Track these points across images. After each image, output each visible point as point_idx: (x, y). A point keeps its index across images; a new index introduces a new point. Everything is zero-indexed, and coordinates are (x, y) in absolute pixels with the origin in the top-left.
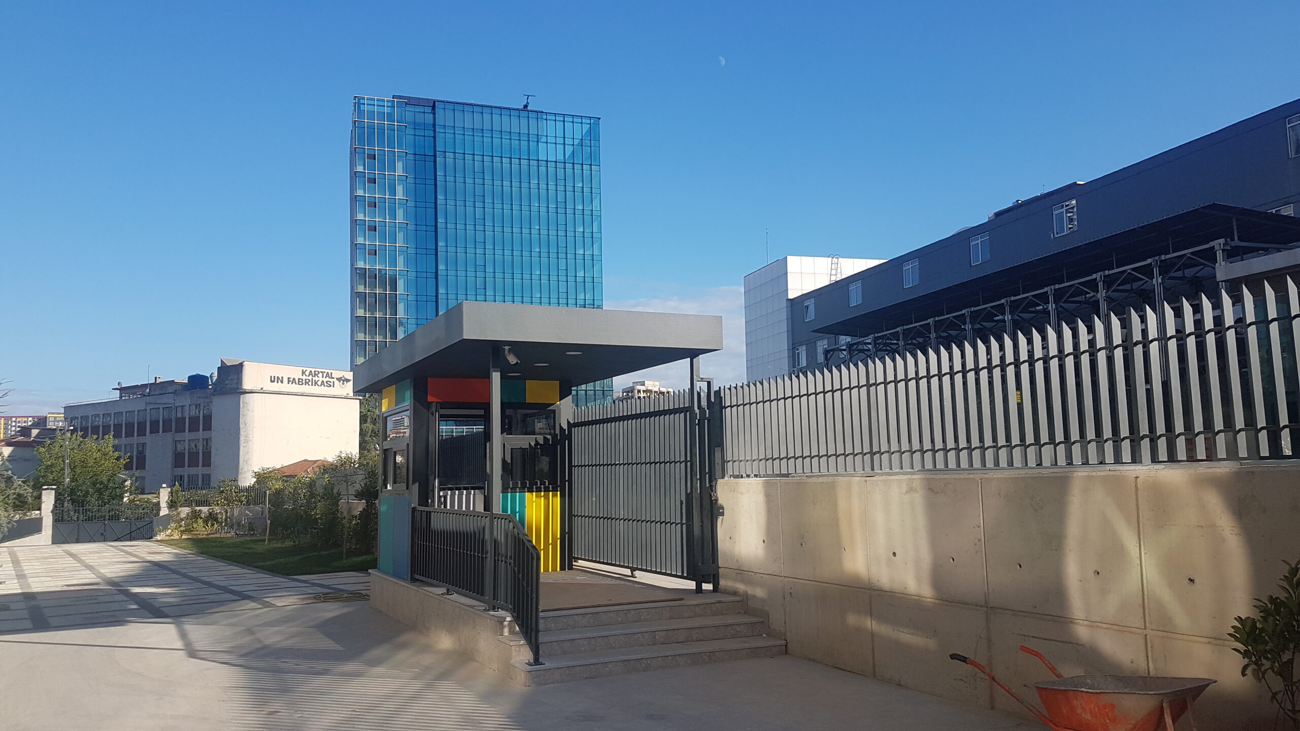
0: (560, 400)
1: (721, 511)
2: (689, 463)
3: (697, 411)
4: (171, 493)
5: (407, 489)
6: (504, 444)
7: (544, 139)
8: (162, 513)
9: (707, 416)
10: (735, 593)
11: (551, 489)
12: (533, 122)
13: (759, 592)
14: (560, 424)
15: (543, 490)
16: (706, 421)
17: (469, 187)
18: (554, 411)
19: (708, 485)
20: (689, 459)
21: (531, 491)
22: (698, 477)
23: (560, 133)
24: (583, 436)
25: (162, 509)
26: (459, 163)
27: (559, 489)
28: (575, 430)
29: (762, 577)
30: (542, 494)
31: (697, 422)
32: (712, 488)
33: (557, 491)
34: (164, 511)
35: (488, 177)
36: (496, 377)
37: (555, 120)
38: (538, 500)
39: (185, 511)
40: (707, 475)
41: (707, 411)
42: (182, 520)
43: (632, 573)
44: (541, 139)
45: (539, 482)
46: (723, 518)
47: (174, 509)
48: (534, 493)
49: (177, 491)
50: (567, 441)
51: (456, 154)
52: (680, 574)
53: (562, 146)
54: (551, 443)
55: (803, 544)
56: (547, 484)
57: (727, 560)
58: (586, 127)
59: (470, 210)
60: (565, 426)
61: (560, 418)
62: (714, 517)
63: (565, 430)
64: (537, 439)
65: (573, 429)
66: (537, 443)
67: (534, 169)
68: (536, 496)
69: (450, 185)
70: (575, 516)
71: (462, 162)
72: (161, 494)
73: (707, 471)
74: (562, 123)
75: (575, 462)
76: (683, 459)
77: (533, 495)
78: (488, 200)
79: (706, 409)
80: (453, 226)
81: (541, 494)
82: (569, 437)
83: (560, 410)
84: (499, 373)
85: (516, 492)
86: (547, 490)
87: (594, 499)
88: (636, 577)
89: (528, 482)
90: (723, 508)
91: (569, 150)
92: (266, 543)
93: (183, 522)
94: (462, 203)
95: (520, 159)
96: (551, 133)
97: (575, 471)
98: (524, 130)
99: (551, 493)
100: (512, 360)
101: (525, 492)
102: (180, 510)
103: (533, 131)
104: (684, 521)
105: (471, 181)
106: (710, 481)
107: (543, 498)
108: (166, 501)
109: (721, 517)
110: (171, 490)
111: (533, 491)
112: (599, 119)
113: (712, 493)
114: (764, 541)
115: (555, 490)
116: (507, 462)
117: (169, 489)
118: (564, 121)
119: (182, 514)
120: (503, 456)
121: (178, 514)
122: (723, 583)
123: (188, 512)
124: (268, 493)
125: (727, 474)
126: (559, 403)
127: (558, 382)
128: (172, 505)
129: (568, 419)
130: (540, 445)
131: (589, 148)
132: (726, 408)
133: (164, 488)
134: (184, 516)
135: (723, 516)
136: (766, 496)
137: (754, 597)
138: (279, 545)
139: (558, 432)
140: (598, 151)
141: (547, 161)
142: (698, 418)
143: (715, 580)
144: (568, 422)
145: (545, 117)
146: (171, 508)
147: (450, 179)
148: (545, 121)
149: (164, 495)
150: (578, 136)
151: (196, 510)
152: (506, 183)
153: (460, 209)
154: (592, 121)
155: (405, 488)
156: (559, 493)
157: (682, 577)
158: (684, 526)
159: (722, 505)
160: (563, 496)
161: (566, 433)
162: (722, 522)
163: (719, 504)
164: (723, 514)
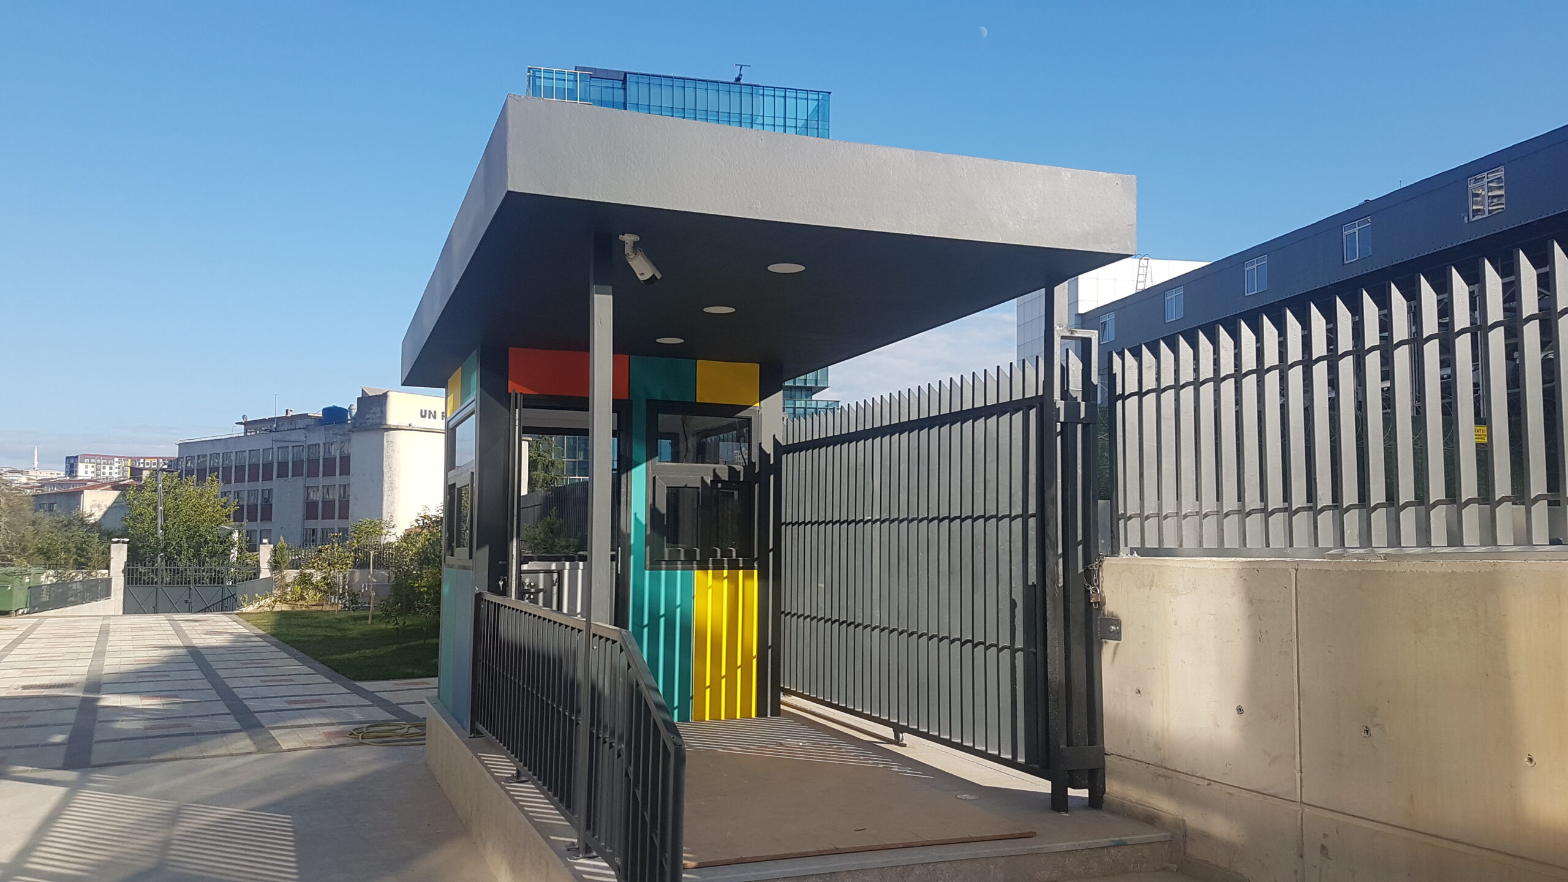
0: (760, 400)
1: (1113, 628)
2: (1032, 522)
3: (1060, 404)
4: (275, 551)
5: (471, 557)
6: (654, 478)
7: (759, 120)
8: (261, 576)
9: (1082, 415)
10: (1150, 819)
11: (741, 565)
12: (746, 99)
13: (1220, 827)
14: (760, 444)
15: (726, 566)
16: (1079, 426)
18: (749, 420)
19: (1081, 570)
20: (1032, 509)
21: (703, 566)
22: (1060, 551)
23: (780, 113)
24: (802, 469)
25: (262, 570)
27: (756, 565)
28: (787, 459)
29: (1230, 794)
30: (725, 573)
31: (1059, 429)
32: (1090, 576)
33: (753, 568)
34: (265, 573)
36: (603, 307)
37: (774, 96)
38: (717, 583)
39: (291, 575)
40: (1080, 548)
41: (1083, 404)
42: (287, 585)
43: (897, 736)
44: (756, 118)
45: (719, 550)
46: (1117, 645)
47: (278, 571)
48: (710, 572)
49: (282, 548)
50: (772, 477)
52: (1010, 757)
54: (742, 479)
55: (1372, 731)
56: (734, 555)
57: (1128, 742)
58: (813, 105)
60: (769, 449)
61: (759, 433)
62: (1095, 640)
63: (770, 454)
64: (717, 471)
65: (784, 457)
66: (716, 479)
68: (713, 577)
70: (786, 615)
72: (261, 552)
73: (1080, 538)
74: (783, 100)
75: (787, 516)
76: (1018, 510)
77: (707, 574)
79: (1079, 399)
81: (723, 573)
82: (777, 470)
83: (759, 417)
84: (611, 297)
85: (677, 569)
86: (734, 566)
87: (821, 585)
88: (905, 746)
89: (698, 550)
90: (1117, 622)
92: (369, 621)
93: (289, 589)
96: (768, 111)
97: (787, 532)
98: (735, 110)
99: (741, 572)
100: (643, 269)
101: (692, 569)
102: (285, 573)
103: (746, 110)
104: (1019, 644)
106: (1087, 561)
107: (726, 581)
108: (267, 561)
109: (1112, 643)
110: (275, 547)
111: (707, 569)
112: (830, 93)
113: (1091, 588)
114: (1240, 710)
115: (748, 567)
116: (658, 511)
117: (272, 546)
118: (785, 97)
119: (287, 578)
120: (650, 501)
121: (283, 578)
122: (1113, 788)
123: (295, 575)
124: (372, 555)
125: (1126, 545)
126: (758, 404)
127: (758, 365)
128: (275, 566)
129: (774, 436)
130: (723, 482)
131: (816, 131)
132: (1124, 397)
133: (265, 544)
134: (291, 580)
135: (1119, 639)
136: (1251, 602)
137: (1206, 836)
138: (383, 626)
139: (755, 458)
140: (827, 133)
142: (1062, 420)
143: (1094, 779)
144: (775, 440)
145: (761, 92)
146: (274, 570)
148: (761, 97)
149: (265, 553)
150: (802, 115)
151: (305, 574)
154: (820, 96)
155: (468, 558)
156: (756, 572)
157: (1012, 764)
158: (1020, 656)
159: (1115, 614)
160: (763, 577)
161: (772, 462)
162: (1115, 653)
163: (1106, 613)
164: (1117, 636)
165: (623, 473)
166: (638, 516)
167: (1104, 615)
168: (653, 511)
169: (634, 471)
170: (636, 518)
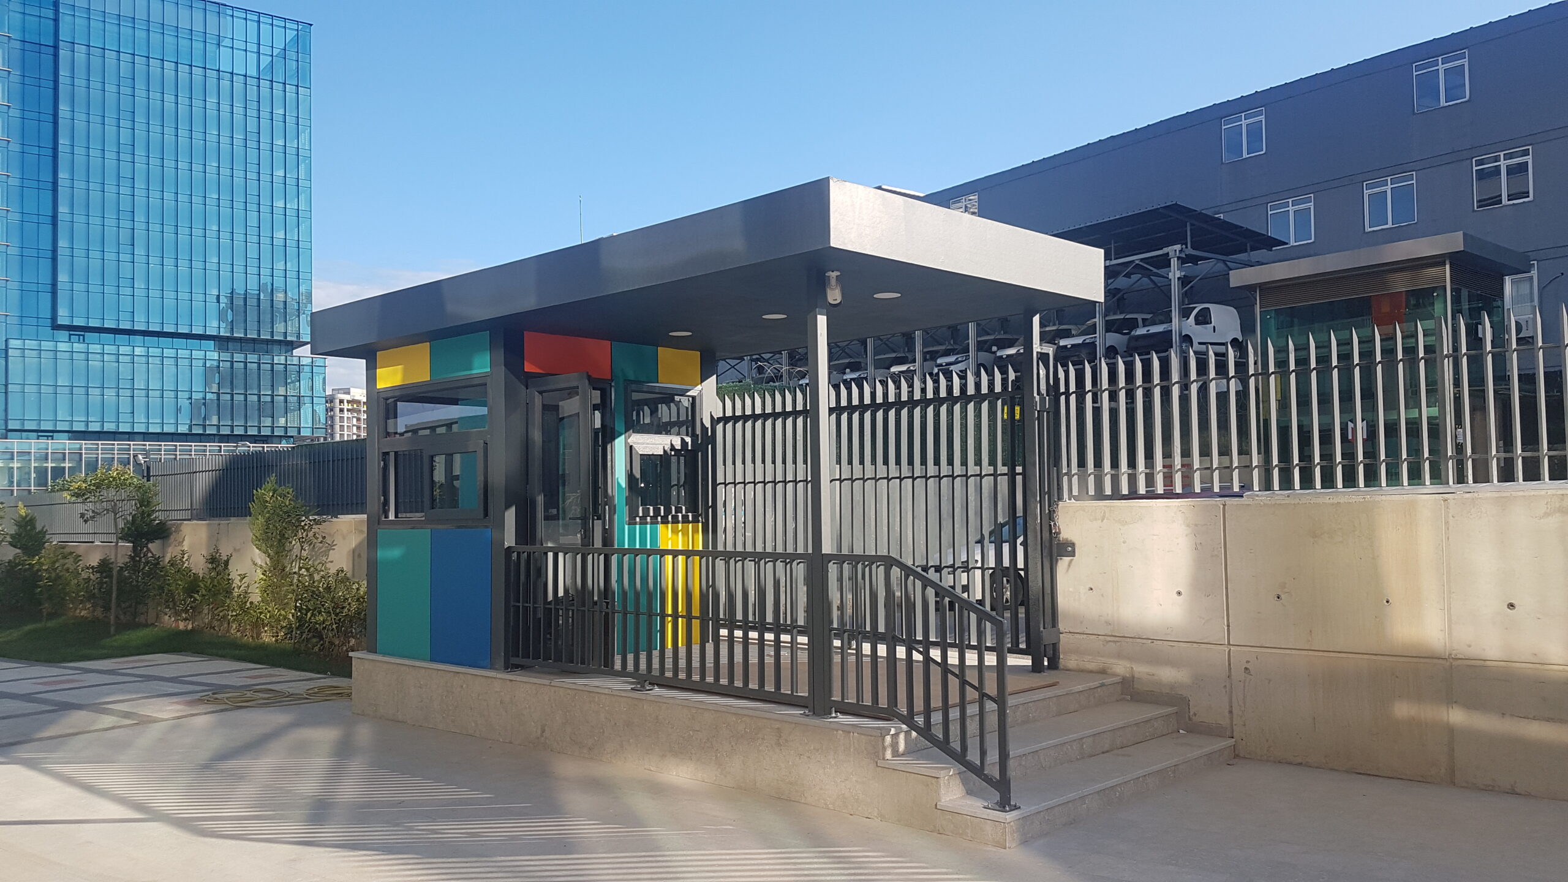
1: (1068, 549)
3: (1037, 398)
6: (631, 448)
7: (227, 42)
9: (1047, 406)
10: (1103, 671)
11: (690, 520)
12: (212, 18)
14: (702, 419)
15: (680, 520)
16: (1045, 413)
17: (111, 97)
19: (1047, 511)
21: (665, 521)
22: (1038, 499)
23: (252, 37)
26: (96, 61)
27: (700, 520)
29: (1174, 646)
30: (680, 526)
31: (1037, 416)
32: (1051, 515)
33: (698, 522)
35: (140, 85)
36: (822, 325)
37: (246, 19)
38: (675, 537)
41: (1047, 398)
44: (223, 41)
45: (675, 508)
46: (1071, 561)
48: (670, 525)
50: (710, 446)
51: (91, 48)
53: (255, 55)
54: (690, 448)
55: (1283, 596)
56: (685, 511)
57: (1081, 623)
58: (291, 34)
59: (110, 130)
60: (707, 423)
61: (700, 409)
63: (708, 427)
64: (673, 442)
65: (716, 427)
66: (672, 448)
67: (212, 82)
68: (672, 529)
69: (81, 92)
71: (100, 60)
74: (256, 24)
75: (720, 478)
77: (667, 527)
78: (140, 119)
79: (1045, 395)
80: (83, 151)
81: (678, 527)
82: (713, 439)
83: (701, 397)
85: (647, 523)
86: (685, 521)
89: (662, 508)
90: (1073, 545)
91: (265, 61)
94: (99, 119)
95: (191, 66)
96: (239, 35)
97: (720, 491)
98: (198, 27)
99: (690, 525)
101: (657, 523)
103: (212, 30)
104: (988, 565)
105: (114, 89)
106: (1049, 506)
107: (680, 533)
109: (1066, 559)
111: (668, 522)
112: (311, 25)
113: (1052, 524)
114: (1179, 593)
115: (694, 521)
118: (259, 22)
125: (1069, 494)
126: (699, 386)
127: (699, 354)
129: (710, 412)
130: (677, 451)
131: (295, 63)
135: (1074, 556)
140: (309, 68)
141: (232, 73)
144: (711, 416)
145: (229, 12)
147: (80, 82)
148: (229, 19)
150: (279, 45)
152: (169, 98)
153: (96, 128)
154: (300, 27)
156: (700, 524)
158: (988, 573)
159: (1069, 539)
160: (705, 531)
161: (710, 434)
162: (1069, 566)
163: (1061, 539)
164: (1072, 554)
165: (609, 443)
166: (620, 481)
167: (1059, 540)
168: (630, 477)
169: (617, 441)
170: (618, 483)
